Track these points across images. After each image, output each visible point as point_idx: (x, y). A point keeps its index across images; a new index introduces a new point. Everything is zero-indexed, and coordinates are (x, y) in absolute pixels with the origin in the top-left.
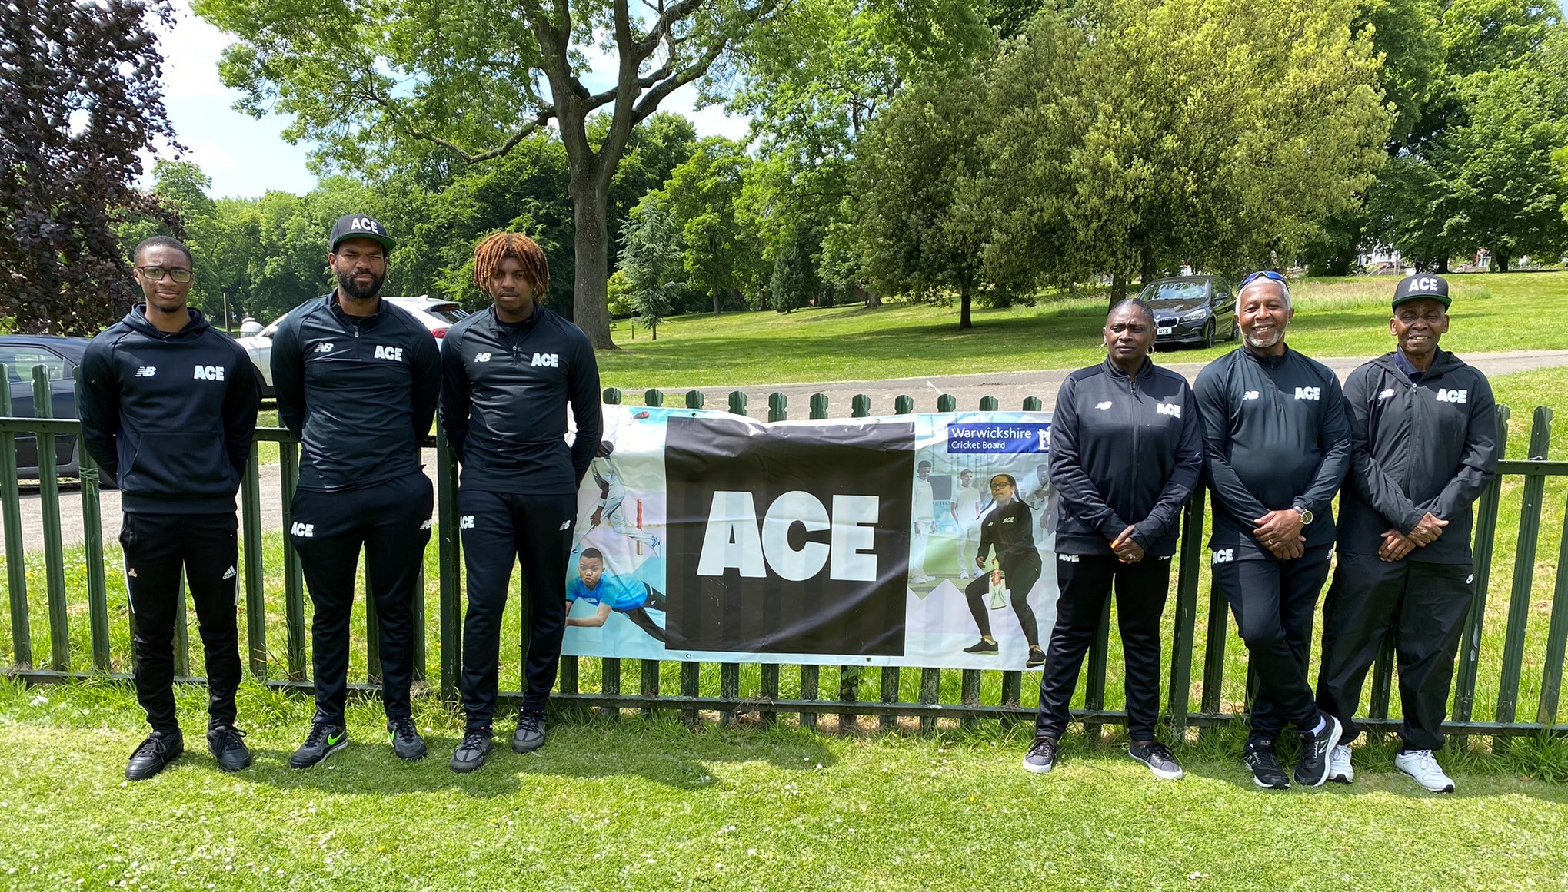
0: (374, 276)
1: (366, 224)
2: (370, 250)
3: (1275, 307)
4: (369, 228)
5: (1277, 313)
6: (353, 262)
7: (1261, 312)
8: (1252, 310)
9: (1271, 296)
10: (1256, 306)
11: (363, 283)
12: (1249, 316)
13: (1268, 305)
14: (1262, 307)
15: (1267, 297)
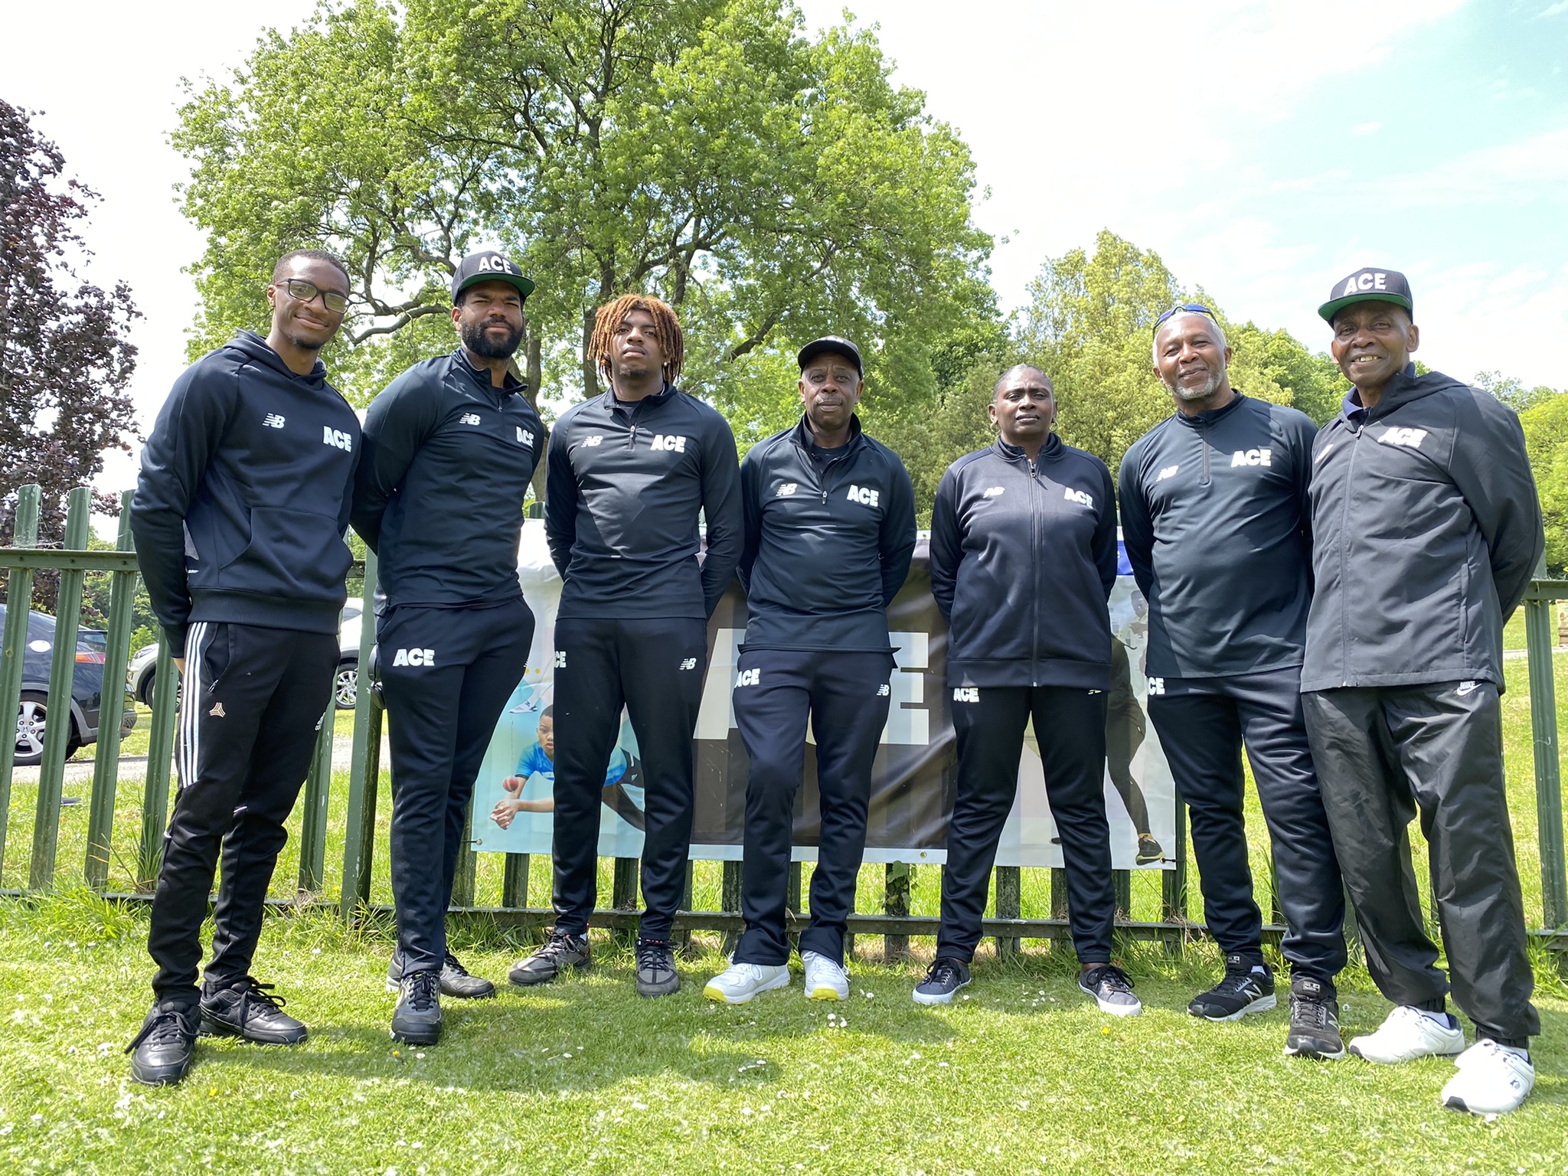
0: (511, 327)
1: (497, 264)
2: (503, 295)
3: (1203, 343)
4: (500, 268)
5: (1206, 351)
6: (484, 310)
7: (1186, 352)
8: (1171, 353)
9: (1197, 331)
10: (1177, 345)
11: (497, 335)
12: (1170, 360)
13: (1194, 342)
14: (1185, 346)
15: (1189, 332)
